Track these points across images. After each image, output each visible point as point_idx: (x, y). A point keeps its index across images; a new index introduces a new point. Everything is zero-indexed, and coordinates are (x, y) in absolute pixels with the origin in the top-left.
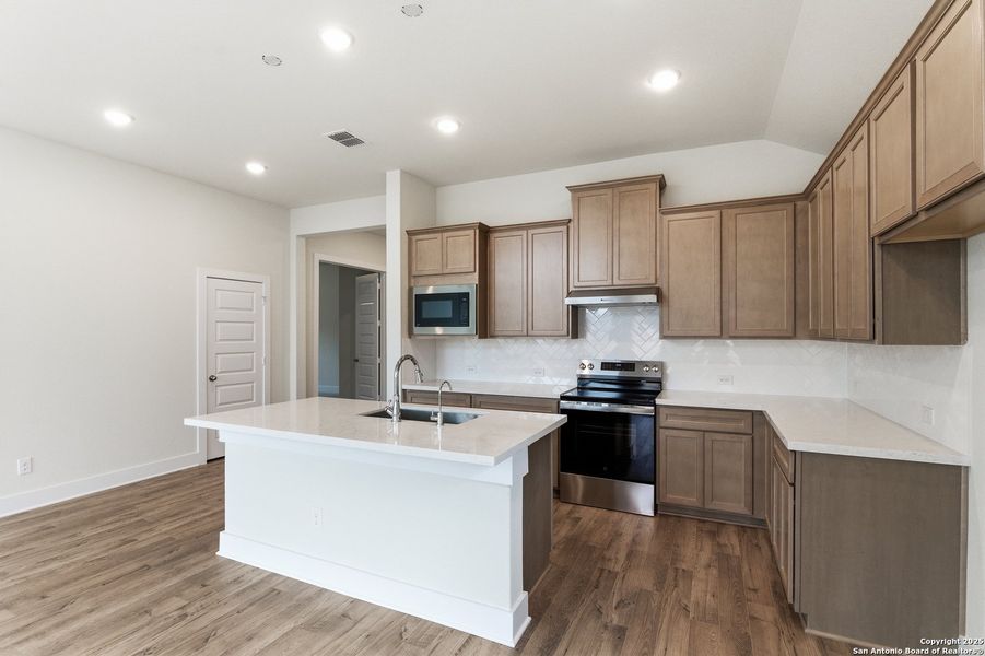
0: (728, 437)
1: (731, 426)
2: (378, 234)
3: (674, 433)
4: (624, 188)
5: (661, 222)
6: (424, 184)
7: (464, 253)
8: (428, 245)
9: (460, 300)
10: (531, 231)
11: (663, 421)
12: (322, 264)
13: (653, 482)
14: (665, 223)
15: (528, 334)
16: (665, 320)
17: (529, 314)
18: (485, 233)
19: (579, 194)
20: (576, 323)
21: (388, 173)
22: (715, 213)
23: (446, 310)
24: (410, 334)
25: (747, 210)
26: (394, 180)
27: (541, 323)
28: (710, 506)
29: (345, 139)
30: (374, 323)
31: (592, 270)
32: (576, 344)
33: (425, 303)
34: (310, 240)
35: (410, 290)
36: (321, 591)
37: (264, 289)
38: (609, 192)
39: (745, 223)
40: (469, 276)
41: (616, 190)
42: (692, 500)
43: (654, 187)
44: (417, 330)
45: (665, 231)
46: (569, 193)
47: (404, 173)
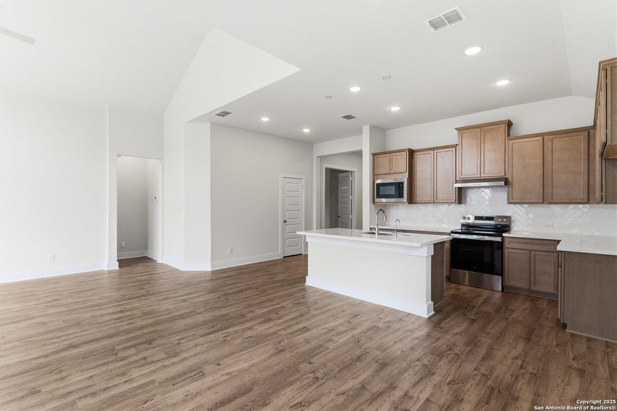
0: (543, 253)
1: (546, 248)
2: (359, 154)
3: (513, 251)
4: (486, 128)
5: (508, 144)
6: (380, 131)
7: (402, 163)
8: (383, 160)
9: (399, 186)
10: (435, 151)
11: (507, 244)
12: (326, 169)
13: (501, 274)
14: (510, 145)
15: (434, 202)
16: (511, 194)
17: (435, 192)
18: (412, 153)
19: (462, 132)
20: (461, 196)
21: (364, 128)
22: (540, 138)
23: (392, 190)
24: (374, 202)
25: (559, 136)
26: (366, 130)
27: (440, 197)
28: (533, 288)
29: (349, 117)
30: (348, 197)
31: (470, 170)
32: (461, 208)
33: (381, 188)
34: (322, 158)
35: (374, 182)
36: (348, 297)
37: (303, 182)
38: (479, 130)
39: (558, 143)
40: (403, 174)
41: (482, 129)
42: (522, 285)
43: (503, 127)
44: (377, 200)
45: (510, 149)
46: (456, 132)
47: (371, 126)
